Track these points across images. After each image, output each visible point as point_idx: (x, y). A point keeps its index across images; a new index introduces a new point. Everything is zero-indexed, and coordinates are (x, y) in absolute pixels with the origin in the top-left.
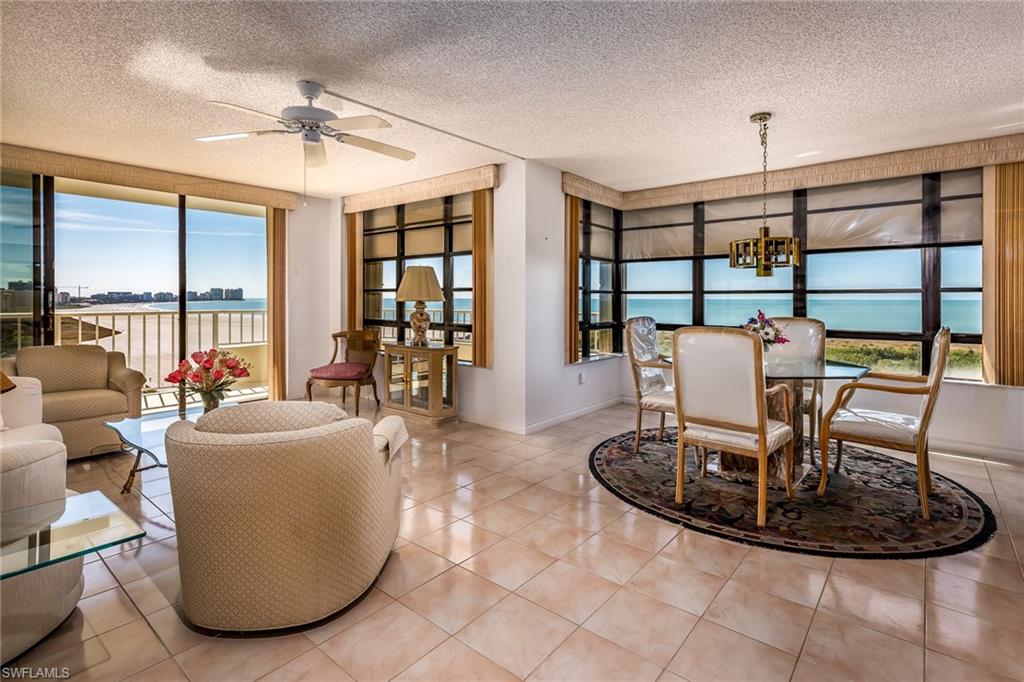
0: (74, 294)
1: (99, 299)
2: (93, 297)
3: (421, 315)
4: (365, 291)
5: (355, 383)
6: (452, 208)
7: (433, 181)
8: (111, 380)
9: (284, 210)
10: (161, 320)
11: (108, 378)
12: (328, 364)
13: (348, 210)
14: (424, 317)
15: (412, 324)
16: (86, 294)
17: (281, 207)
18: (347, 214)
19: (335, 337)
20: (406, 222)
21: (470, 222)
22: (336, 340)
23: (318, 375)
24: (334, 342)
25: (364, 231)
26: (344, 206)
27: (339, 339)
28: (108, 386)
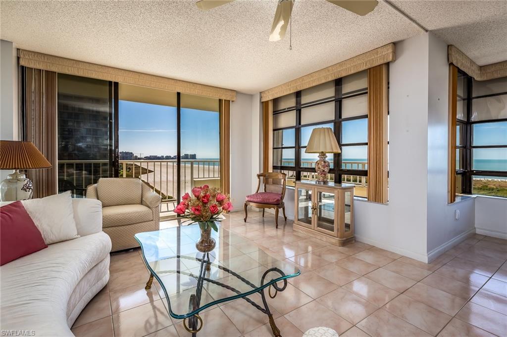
0: (139, 157)
1: (147, 158)
2: (145, 158)
3: (325, 162)
4: (274, 148)
5: (276, 206)
6: (342, 88)
7: (330, 68)
8: (143, 199)
9: (229, 101)
10: (149, 165)
11: (142, 199)
12: (255, 193)
13: (264, 100)
14: (327, 164)
15: (317, 169)
16: (143, 156)
17: (228, 99)
18: (263, 102)
19: (259, 176)
20: (302, 103)
21: (367, 93)
22: (259, 178)
23: (252, 200)
24: (258, 180)
25: (274, 112)
26: (261, 98)
27: (262, 178)
28: (142, 202)
